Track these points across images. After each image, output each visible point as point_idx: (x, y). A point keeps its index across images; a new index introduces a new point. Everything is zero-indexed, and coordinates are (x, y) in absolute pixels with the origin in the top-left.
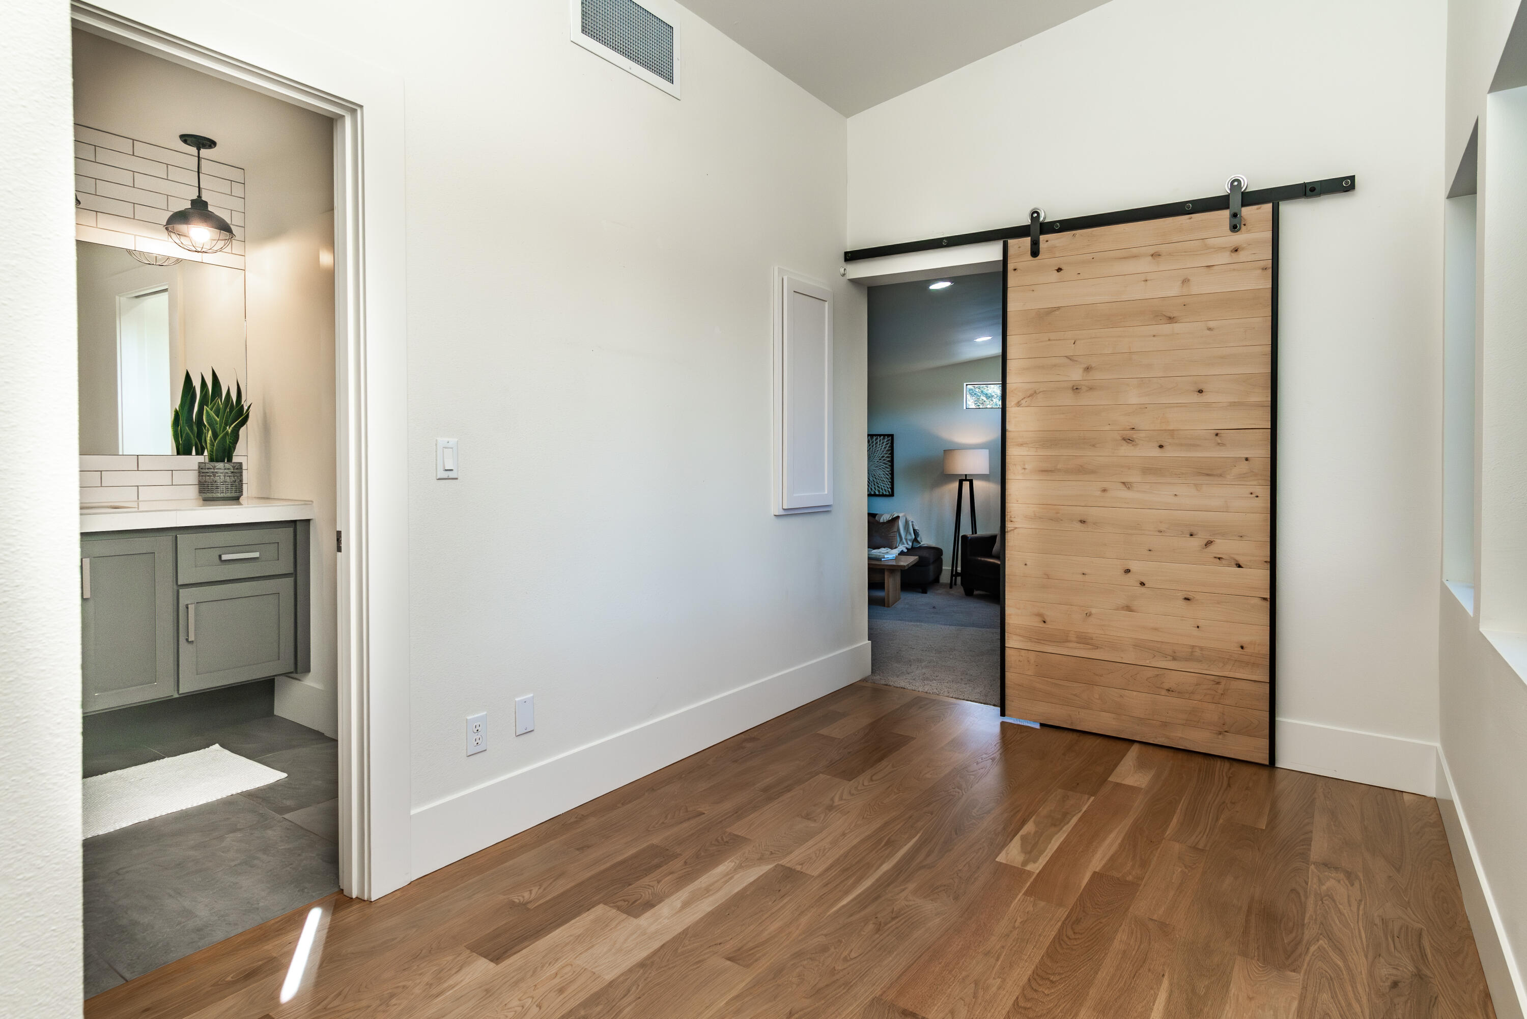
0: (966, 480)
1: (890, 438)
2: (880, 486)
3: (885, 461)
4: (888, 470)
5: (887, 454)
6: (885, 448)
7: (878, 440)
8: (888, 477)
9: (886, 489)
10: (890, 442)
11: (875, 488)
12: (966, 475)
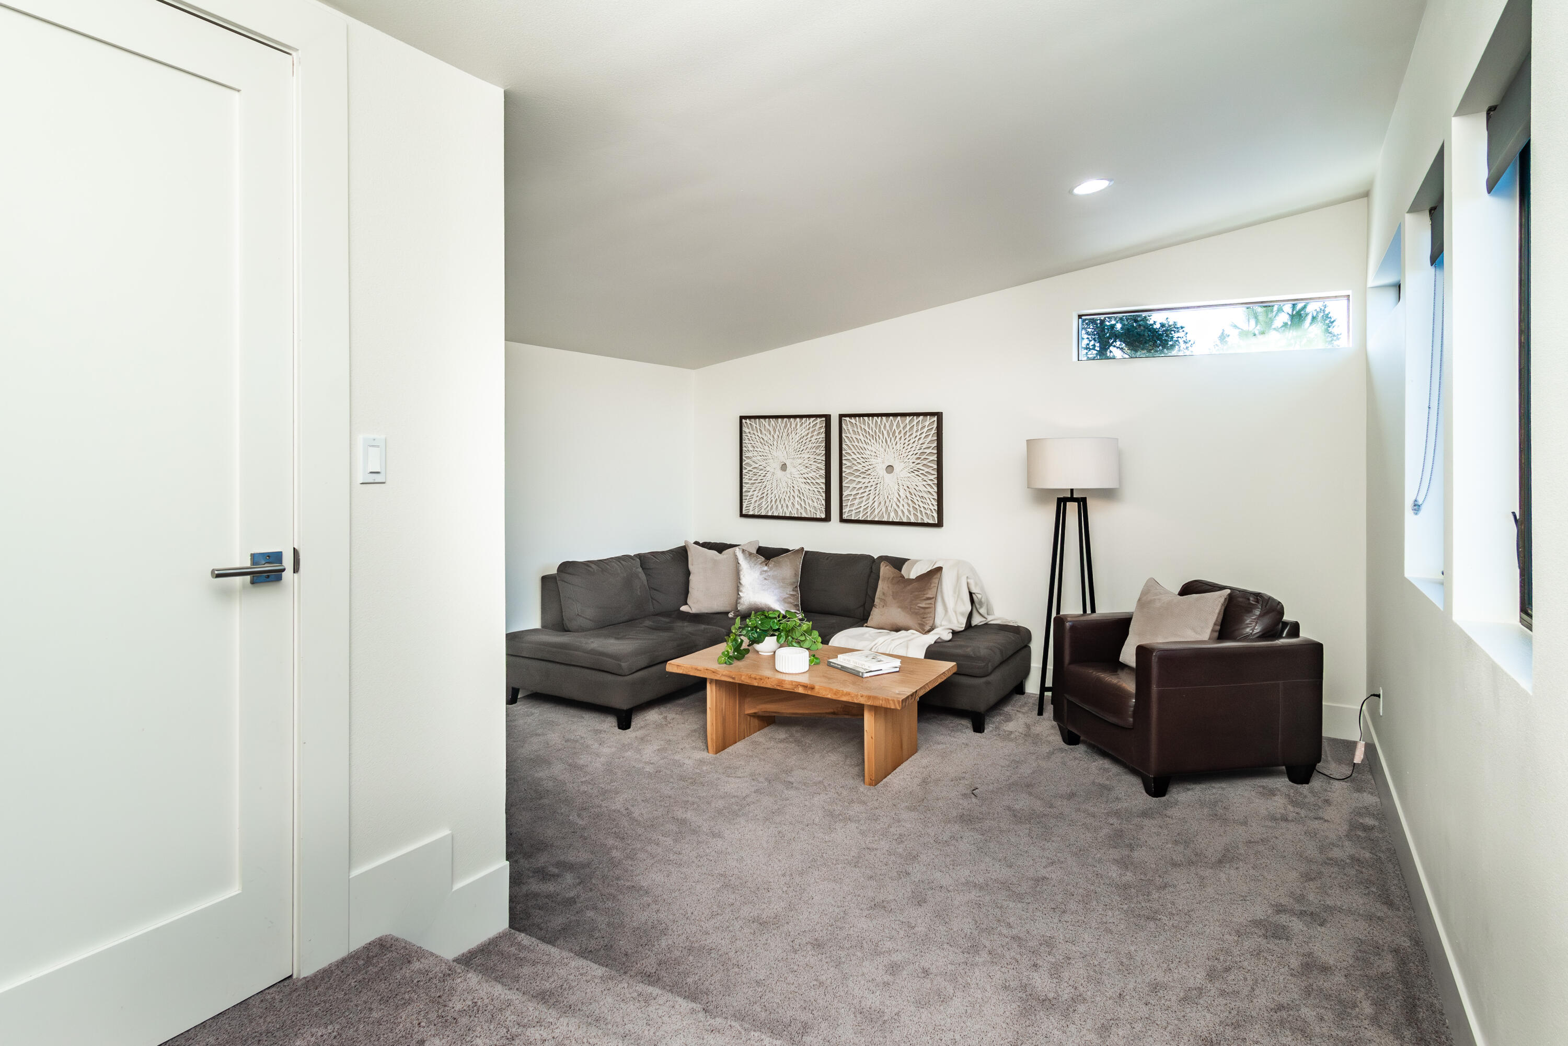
0: (1072, 499)
1: (935, 418)
2: (917, 507)
3: (925, 462)
4: (932, 477)
5: (929, 448)
6: (926, 436)
7: (915, 423)
8: (931, 490)
9: (929, 512)
10: (935, 425)
11: (909, 511)
12: (1072, 490)
